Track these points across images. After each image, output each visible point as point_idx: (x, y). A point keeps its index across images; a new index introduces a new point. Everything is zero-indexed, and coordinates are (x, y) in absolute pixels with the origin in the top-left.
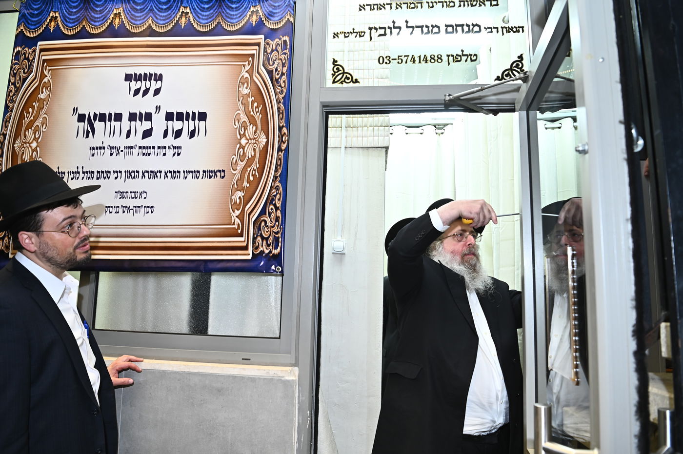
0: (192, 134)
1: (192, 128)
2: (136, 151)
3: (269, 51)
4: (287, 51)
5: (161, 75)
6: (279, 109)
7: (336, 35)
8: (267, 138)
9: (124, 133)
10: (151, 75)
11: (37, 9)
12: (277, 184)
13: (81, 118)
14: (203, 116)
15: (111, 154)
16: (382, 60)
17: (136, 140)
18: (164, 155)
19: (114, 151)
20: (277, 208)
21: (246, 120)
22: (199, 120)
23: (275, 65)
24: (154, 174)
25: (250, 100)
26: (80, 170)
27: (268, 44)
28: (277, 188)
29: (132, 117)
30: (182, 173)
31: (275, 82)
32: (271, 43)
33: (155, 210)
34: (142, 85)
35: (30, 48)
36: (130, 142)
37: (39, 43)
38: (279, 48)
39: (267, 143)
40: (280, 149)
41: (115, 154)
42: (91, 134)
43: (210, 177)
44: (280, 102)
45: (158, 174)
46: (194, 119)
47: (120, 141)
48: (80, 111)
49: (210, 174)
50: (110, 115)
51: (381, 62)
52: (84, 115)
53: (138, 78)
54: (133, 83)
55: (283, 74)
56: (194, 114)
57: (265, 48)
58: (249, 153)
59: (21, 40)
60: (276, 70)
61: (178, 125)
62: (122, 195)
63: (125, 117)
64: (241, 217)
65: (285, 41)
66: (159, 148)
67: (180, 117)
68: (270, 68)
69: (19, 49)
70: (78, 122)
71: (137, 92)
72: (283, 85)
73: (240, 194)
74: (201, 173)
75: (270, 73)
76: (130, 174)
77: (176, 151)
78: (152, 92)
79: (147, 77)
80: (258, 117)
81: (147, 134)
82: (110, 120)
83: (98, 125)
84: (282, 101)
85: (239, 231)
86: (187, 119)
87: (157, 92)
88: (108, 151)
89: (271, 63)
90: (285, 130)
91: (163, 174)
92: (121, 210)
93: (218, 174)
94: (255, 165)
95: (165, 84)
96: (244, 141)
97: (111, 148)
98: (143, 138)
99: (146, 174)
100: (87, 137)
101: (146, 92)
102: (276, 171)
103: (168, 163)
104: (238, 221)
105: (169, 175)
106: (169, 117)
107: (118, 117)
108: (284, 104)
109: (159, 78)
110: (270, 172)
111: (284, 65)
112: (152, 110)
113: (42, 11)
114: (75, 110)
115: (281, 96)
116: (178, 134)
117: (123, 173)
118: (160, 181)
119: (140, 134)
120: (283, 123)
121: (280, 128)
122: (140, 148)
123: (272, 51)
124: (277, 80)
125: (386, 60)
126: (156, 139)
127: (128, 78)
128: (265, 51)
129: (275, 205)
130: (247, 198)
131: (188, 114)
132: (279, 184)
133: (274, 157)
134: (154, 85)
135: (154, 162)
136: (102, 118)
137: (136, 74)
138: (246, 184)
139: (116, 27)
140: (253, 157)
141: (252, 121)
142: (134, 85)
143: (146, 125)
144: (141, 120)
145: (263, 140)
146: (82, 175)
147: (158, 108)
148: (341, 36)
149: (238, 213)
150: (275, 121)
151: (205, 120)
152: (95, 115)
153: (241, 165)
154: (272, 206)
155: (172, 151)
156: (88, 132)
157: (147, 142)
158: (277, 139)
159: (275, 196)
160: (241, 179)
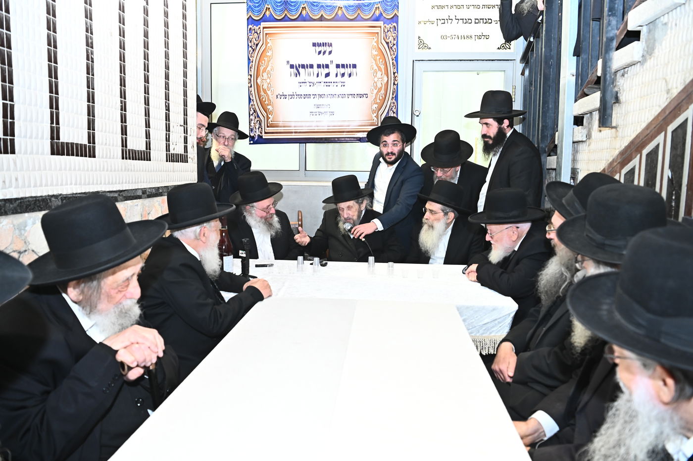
0: (350, 75)
1: (349, 73)
2: (323, 84)
3: (386, 31)
4: (396, 32)
5: (331, 43)
6: (393, 63)
7: (420, 23)
8: (388, 78)
9: (316, 75)
10: (326, 43)
11: (257, 3)
12: (394, 101)
13: (292, 66)
14: (354, 66)
15: (310, 86)
16: (443, 37)
17: (322, 78)
18: (337, 86)
19: (312, 84)
20: (394, 113)
21: (376, 68)
22: (353, 68)
23: (390, 40)
24: (333, 95)
25: (378, 58)
26: (295, 94)
27: (385, 27)
28: (394, 103)
29: (319, 66)
30: (346, 95)
31: (390, 48)
32: (387, 26)
33: (334, 113)
34: (322, 49)
35: (257, 26)
36: (319, 79)
37: (262, 23)
38: (391, 30)
39: (388, 80)
40: (394, 84)
41: (312, 86)
42: (298, 75)
43: (361, 97)
44: (393, 60)
45: (335, 96)
46: (350, 67)
47: (314, 79)
48: (291, 63)
49: (361, 96)
50: (307, 65)
51: (442, 38)
52: (293, 65)
53: (319, 45)
54: (317, 47)
55: (394, 45)
56: (350, 65)
57: (384, 29)
58: (379, 85)
59: (250, 21)
60: (391, 42)
61: (342, 70)
62: (318, 106)
63: (315, 66)
64: (377, 117)
65: (394, 26)
66: (334, 82)
67: (343, 66)
68: (387, 41)
69: (250, 26)
70: (291, 68)
71: (320, 53)
72: (394, 50)
73: (376, 106)
74: (356, 95)
75: (387, 43)
76: (320, 96)
77: (343, 84)
78: (327, 53)
79: (324, 44)
80: (383, 67)
81: (327, 75)
82: (307, 68)
83: (301, 70)
84: (394, 59)
85: (377, 123)
86: (347, 67)
87: (330, 53)
88: (308, 84)
89: (388, 38)
90: (396, 74)
91: (337, 96)
92: (318, 114)
93: (364, 96)
94: (383, 92)
95: (333, 49)
96: (376, 79)
97: (310, 82)
98: (326, 77)
99: (329, 96)
100: (296, 76)
101: (324, 53)
102: (393, 95)
103: (339, 90)
104: (375, 119)
105: (340, 96)
106: (338, 66)
107: (312, 66)
108: (395, 60)
109: (330, 45)
110: (390, 95)
111: (394, 39)
112: (329, 63)
113: (261, 4)
114: (288, 62)
115: (394, 57)
116: (343, 75)
117: (317, 95)
118: (336, 99)
119: (324, 75)
120: (395, 71)
121: (394, 73)
122: (324, 82)
123: (388, 31)
124: (391, 48)
125: (445, 37)
126: (332, 78)
127: (314, 45)
128: (384, 31)
129: (393, 111)
130: (379, 107)
131: (347, 65)
132: (395, 101)
133: (392, 88)
134: (328, 49)
135: (333, 90)
136: (303, 66)
137: (318, 43)
138: (378, 101)
139: (304, 16)
140: (381, 88)
141: (380, 69)
142: (318, 49)
143: (326, 71)
144: (323, 68)
145: (386, 79)
146: (296, 97)
147: (332, 62)
148: (422, 23)
149: (375, 115)
150: (392, 70)
151: (356, 68)
152: (299, 65)
153: (375, 91)
154: (391, 112)
155: (341, 84)
156: (296, 74)
157: (328, 79)
158: (392, 79)
159: (393, 107)
160: (376, 98)
